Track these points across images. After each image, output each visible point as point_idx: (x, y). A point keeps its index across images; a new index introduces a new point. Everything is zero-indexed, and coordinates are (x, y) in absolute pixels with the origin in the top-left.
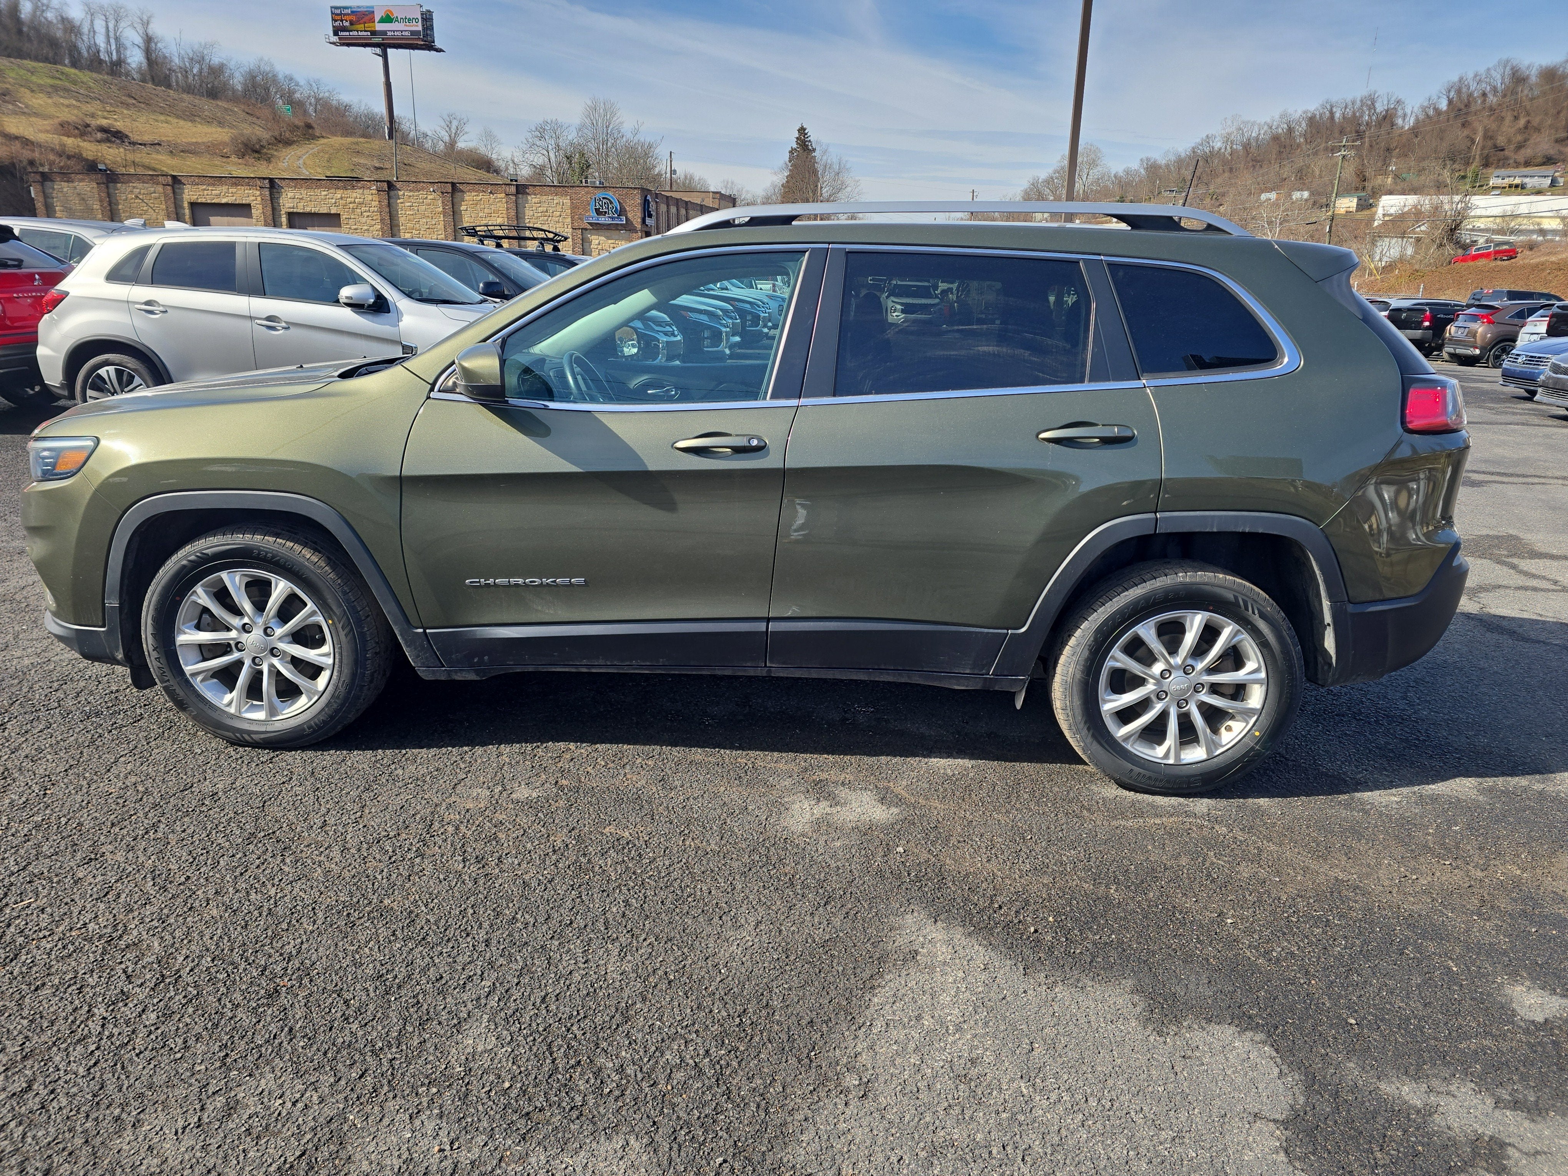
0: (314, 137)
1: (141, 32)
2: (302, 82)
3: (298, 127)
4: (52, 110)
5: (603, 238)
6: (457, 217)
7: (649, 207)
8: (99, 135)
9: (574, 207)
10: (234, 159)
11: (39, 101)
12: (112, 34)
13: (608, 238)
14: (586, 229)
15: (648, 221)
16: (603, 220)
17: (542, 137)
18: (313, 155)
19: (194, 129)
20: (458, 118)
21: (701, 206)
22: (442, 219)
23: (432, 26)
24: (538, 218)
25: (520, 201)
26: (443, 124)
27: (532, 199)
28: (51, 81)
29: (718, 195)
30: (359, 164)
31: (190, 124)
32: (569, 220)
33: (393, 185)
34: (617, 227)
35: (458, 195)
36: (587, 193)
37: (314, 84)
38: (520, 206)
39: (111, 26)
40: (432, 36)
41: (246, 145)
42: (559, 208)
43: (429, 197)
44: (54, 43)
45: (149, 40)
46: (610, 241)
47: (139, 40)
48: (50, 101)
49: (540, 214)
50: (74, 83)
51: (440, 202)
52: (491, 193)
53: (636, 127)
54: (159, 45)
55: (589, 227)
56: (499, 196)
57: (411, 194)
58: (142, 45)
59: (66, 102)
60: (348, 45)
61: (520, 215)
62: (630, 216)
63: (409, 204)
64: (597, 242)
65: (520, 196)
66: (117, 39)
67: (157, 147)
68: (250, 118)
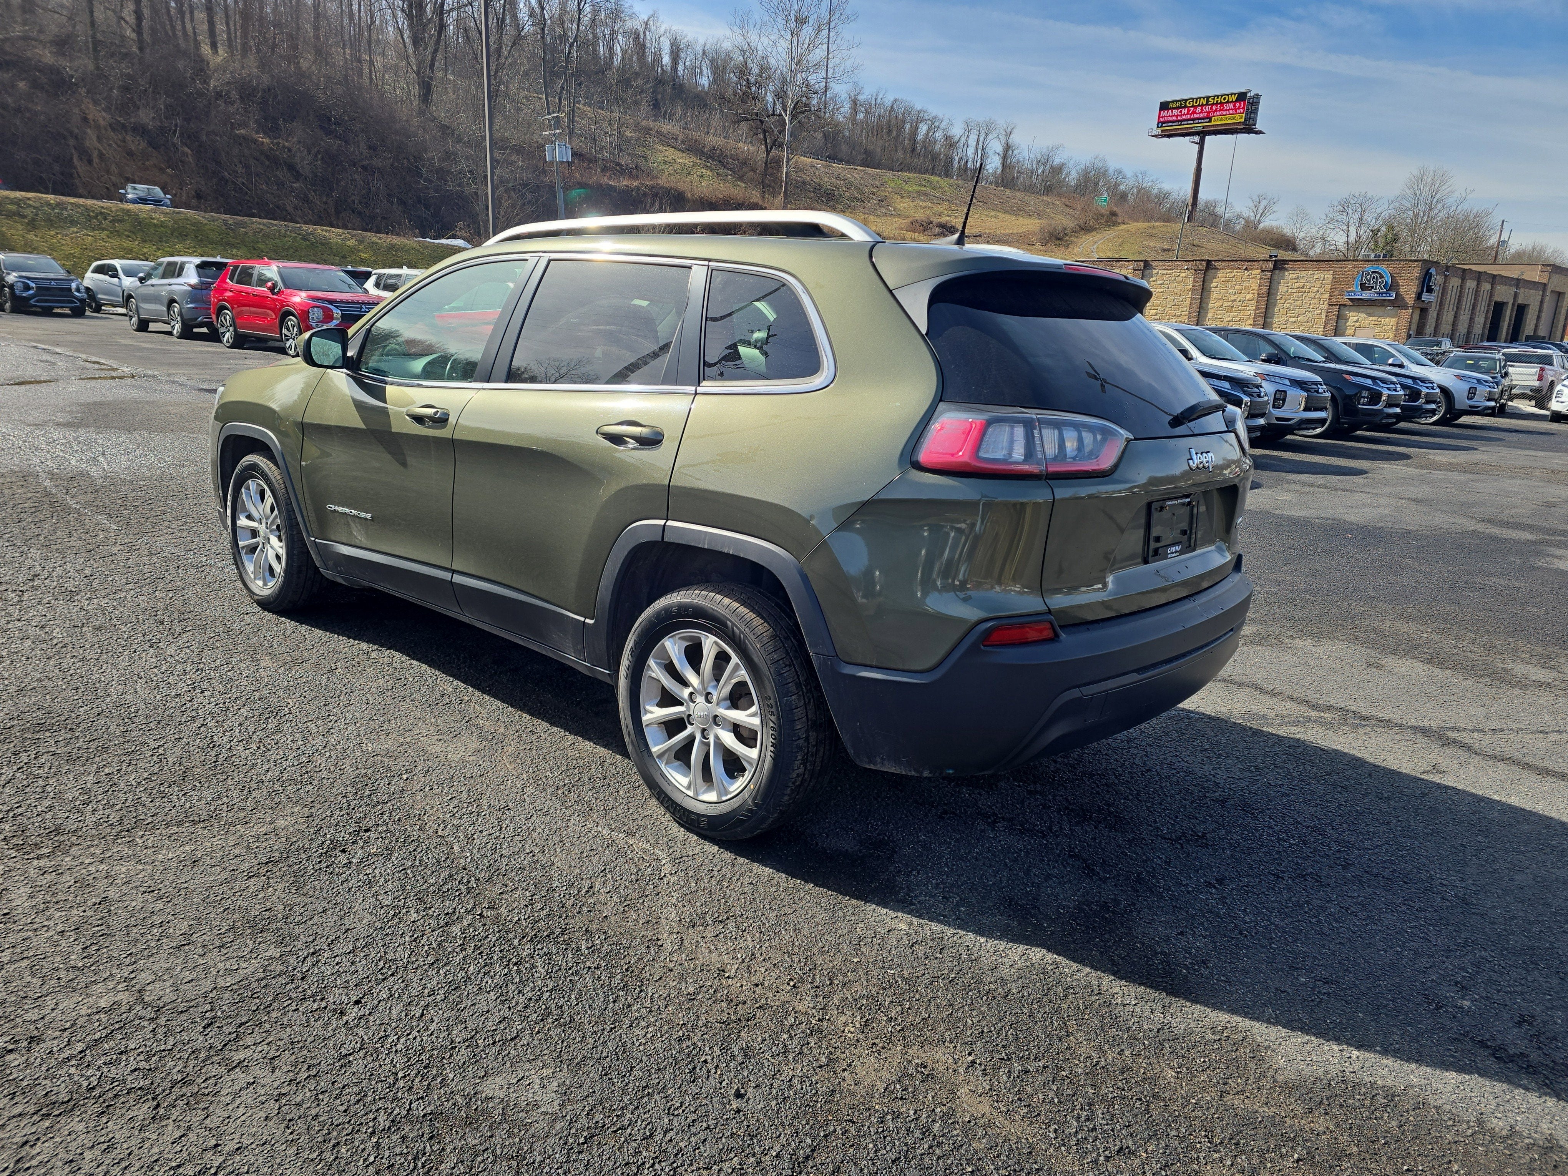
0: (1116, 224)
1: (1003, 142)
2: (1129, 174)
3: (1103, 216)
4: (911, 212)
5: (1363, 315)
6: (1205, 294)
7: (1430, 280)
8: (937, 230)
9: (1335, 282)
10: (1038, 246)
11: (903, 205)
12: (980, 146)
13: (1370, 315)
14: (1345, 305)
15: (1425, 297)
16: (1366, 295)
17: (1344, 211)
18: (1110, 240)
19: (1016, 222)
20: (1269, 198)
21: (1518, 280)
22: (1190, 296)
23: (1257, 109)
24: (1291, 294)
25: (1276, 277)
26: (1251, 204)
27: (1290, 275)
28: (917, 188)
29: (1549, 269)
30: (1148, 247)
31: (1014, 218)
32: (1327, 296)
33: (1149, 264)
34: (1383, 303)
35: (1211, 272)
36: (1354, 267)
37: (1140, 176)
38: (1275, 282)
39: (981, 139)
40: (1255, 119)
41: (1051, 234)
42: (1318, 284)
43: (1182, 275)
44: (934, 157)
45: (1008, 147)
46: (1371, 318)
47: (1000, 149)
48: (912, 204)
49: (1294, 290)
50: (934, 188)
51: (1191, 279)
52: (1246, 269)
53: (1464, 196)
54: (1016, 152)
55: (1350, 303)
56: (1254, 272)
57: (1165, 272)
58: (1001, 153)
59: (924, 204)
60: (1169, 136)
61: (1272, 291)
62: (1402, 290)
63: (1161, 282)
64: (1356, 318)
65: (1277, 272)
66: (983, 149)
67: (978, 238)
68: (1067, 210)
